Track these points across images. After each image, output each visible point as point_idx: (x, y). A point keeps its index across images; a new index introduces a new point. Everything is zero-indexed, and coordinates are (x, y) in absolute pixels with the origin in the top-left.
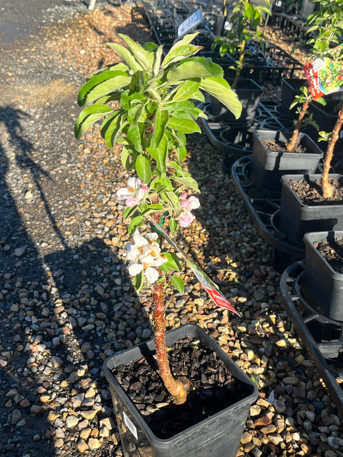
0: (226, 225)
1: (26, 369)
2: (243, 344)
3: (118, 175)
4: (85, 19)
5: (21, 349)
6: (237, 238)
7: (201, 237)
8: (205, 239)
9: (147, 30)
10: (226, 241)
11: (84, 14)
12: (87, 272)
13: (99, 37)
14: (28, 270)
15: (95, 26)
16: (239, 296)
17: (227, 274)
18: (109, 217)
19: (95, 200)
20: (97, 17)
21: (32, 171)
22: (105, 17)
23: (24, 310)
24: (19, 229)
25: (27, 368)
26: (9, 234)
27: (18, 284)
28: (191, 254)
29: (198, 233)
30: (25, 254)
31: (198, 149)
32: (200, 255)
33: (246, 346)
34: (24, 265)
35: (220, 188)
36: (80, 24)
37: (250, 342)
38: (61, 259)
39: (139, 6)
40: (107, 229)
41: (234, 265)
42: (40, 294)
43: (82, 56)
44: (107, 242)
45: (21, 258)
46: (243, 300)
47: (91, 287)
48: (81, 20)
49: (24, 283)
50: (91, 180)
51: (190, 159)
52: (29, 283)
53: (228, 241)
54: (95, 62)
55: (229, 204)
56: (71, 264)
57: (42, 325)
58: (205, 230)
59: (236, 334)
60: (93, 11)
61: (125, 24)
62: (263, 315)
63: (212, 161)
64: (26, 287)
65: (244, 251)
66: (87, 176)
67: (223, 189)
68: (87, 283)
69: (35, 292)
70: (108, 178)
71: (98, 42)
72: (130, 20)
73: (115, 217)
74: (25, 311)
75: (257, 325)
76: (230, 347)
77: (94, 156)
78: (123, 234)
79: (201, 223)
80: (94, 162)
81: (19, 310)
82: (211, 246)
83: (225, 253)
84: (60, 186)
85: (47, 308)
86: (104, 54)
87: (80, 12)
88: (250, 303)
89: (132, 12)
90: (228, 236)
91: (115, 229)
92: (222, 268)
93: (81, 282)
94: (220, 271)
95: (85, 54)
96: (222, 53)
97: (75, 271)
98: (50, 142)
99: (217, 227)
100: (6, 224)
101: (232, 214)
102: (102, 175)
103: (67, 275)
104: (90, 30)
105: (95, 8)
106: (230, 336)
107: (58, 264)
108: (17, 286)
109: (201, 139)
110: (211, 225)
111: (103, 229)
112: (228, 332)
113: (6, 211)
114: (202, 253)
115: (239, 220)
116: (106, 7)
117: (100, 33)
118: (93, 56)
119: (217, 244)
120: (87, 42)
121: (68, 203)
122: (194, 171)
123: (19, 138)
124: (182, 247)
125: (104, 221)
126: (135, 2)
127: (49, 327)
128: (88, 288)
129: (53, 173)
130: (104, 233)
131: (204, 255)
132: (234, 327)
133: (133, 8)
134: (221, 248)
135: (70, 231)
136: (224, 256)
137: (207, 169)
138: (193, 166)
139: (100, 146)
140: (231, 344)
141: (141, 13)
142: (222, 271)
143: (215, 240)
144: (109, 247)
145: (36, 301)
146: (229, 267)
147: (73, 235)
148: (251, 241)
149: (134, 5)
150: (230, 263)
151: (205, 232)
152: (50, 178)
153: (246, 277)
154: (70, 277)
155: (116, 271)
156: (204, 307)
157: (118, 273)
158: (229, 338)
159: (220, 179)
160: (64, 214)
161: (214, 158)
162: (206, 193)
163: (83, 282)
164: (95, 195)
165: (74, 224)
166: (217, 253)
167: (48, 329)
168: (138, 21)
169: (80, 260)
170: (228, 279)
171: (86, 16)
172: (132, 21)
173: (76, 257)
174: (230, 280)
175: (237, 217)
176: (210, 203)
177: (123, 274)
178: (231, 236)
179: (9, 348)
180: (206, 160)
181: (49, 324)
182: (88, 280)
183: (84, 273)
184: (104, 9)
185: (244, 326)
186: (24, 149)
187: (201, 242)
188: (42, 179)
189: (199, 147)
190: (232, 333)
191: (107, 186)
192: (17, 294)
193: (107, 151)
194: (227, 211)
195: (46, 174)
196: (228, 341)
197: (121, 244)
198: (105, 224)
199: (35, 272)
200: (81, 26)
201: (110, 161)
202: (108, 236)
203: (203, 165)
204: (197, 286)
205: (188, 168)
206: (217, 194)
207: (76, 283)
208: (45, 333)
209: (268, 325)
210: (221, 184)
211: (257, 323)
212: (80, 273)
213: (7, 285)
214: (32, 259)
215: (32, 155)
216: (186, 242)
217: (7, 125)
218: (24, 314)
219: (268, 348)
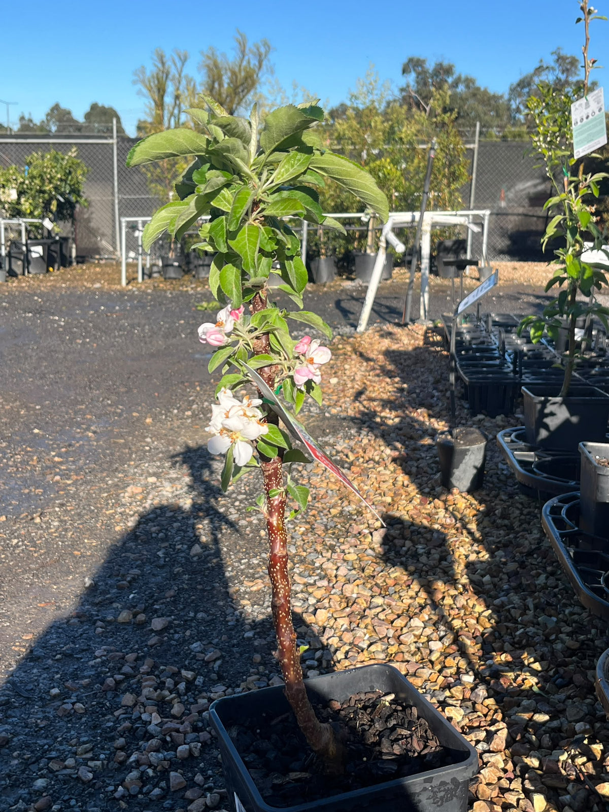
0: (531, 606)
1: (120, 788)
2: (528, 785)
3: (350, 530)
4: (348, 343)
5: (121, 759)
6: (550, 626)
7: (480, 621)
8: (488, 625)
9: (445, 353)
10: (528, 630)
11: (349, 337)
12: (263, 657)
13: (365, 364)
14: (165, 651)
15: (363, 351)
16: (536, 711)
17: (520, 679)
18: (319, 584)
19: (302, 561)
20: (368, 340)
21: (212, 521)
22: (381, 340)
23: (143, 704)
24: (167, 595)
25: (124, 787)
26: (150, 602)
27: (144, 668)
28: (458, 645)
29: (477, 615)
30: (165, 629)
31: (502, 500)
32: (473, 648)
33: (532, 788)
34: (161, 643)
35: (530, 554)
36: (339, 349)
37: (543, 783)
38: (224, 637)
39: (439, 325)
40: (312, 601)
41: (537, 666)
42: (176, 684)
43: (332, 386)
44: (309, 618)
45: (159, 633)
46: (542, 718)
47: (265, 679)
48: (343, 344)
49: (155, 667)
50: (303, 534)
51: (482, 512)
52: (162, 667)
53: (531, 630)
54: (351, 392)
55: (543, 577)
56: (238, 645)
57: (165, 726)
58: (490, 611)
59: (518, 769)
60: (363, 333)
61: (410, 348)
62: (578, 743)
63: (523, 517)
64: (156, 673)
65: (559, 646)
66: (297, 528)
67: (535, 556)
68: (258, 673)
69: (168, 680)
70: (333, 534)
71: (363, 369)
72: (421, 343)
73: (331, 585)
74: (145, 707)
75: (563, 757)
76: (501, 789)
77: (316, 505)
78: (339, 608)
79: (485, 601)
80: (314, 512)
81: (135, 705)
82: (497, 634)
83: (523, 648)
84: (249, 541)
85: (181, 705)
86: (368, 383)
87: (342, 336)
88: (555, 723)
89: (426, 333)
90: (533, 623)
91: (326, 601)
92: (513, 671)
93: (248, 671)
94: (509, 674)
95: (338, 383)
96: (534, 338)
97: (241, 655)
98: (251, 486)
99: (514, 608)
100: (151, 588)
101: (547, 592)
102: (323, 528)
103: (227, 659)
104: (354, 356)
105: (366, 330)
106: (505, 771)
107: (217, 644)
108: (142, 670)
109: (509, 488)
110: (502, 605)
111: (305, 600)
112: (502, 765)
113: (156, 572)
114: (479, 646)
115: (559, 601)
116: (385, 327)
117: (368, 360)
118: (349, 385)
119: (511, 634)
120: (345, 370)
121: (256, 562)
122: (487, 529)
123: (204, 482)
124: (442, 633)
125: (310, 590)
126: (433, 321)
127: (177, 731)
128: (259, 680)
129: (243, 523)
130: (306, 605)
131: (482, 648)
132: (516, 758)
133: (428, 329)
134: (517, 639)
135: (249, 600)
136: (518, 652)
137: (513, 528)
138: (486, 523)
139: (330, 492)
140: (505, 783)
141: (440, 335)
142: (511, 675)
143: (507, 628)
144: (308, 626)
145: (166, 693)
146: (525, 669)
147: (253, 606)
148: (577, 632)
149: (431, 325)
150: (529, 664)
151: (490, 615)
152: (237, 531)
153: (556, 685)
154: (232, 662)
155: (313, 659)
156: (463, 723)
157: (316, 663)
158: (502, 774)
159: (533, 542)
160: (247, 577)
161: (529, 514)
162: (503, 560)
163: (252, 670)
164: (305, 554)
165: (259, 591)
166: (507, 646)
167: (174, 734)
168: (435, 344)
169: (255, 639)
170: (520, 686)
171: (351, 339)
172: (425, 343)
173: (249, 634)
174: (523, 687)
175: (555, 595)
176: (507, 574)
177: (324, 664)
178: (538, 624)
179: (102, 756)
180: (512, 516)
181: (178, 726)
182: (261, 668)
183: (257, 658)
184: (381, 330)
185: (534, 757)
186: (207, 496)
187: (481, 629)
188: (224, 531)
189: (503, 497)
190: (510, 766)
191: (328, 543)
192: (139, 682)
193: (341, 499)
194: (538, 587)
195: (232, 525)
196: (500, 778)
197: (332, 621)
198: (310, 594)
199: (178, 654)
200: (341, 352)
201: (341, 512)
202: (311, 609)
203: (506, 522)
204: (456, 691)
205: (478, 525)
206: (523, 562)
207: (239, 673)
208: (168, 739)
209: (584, 759)
210: (533, 547)
211: (563, 753)
212: (250, 658)
213: (126, 669)
214: (176, 636)
215: (217, 502)
216: (450, 627)
217: (191, 467)
218: (142, 710)
219: (576, 794)
